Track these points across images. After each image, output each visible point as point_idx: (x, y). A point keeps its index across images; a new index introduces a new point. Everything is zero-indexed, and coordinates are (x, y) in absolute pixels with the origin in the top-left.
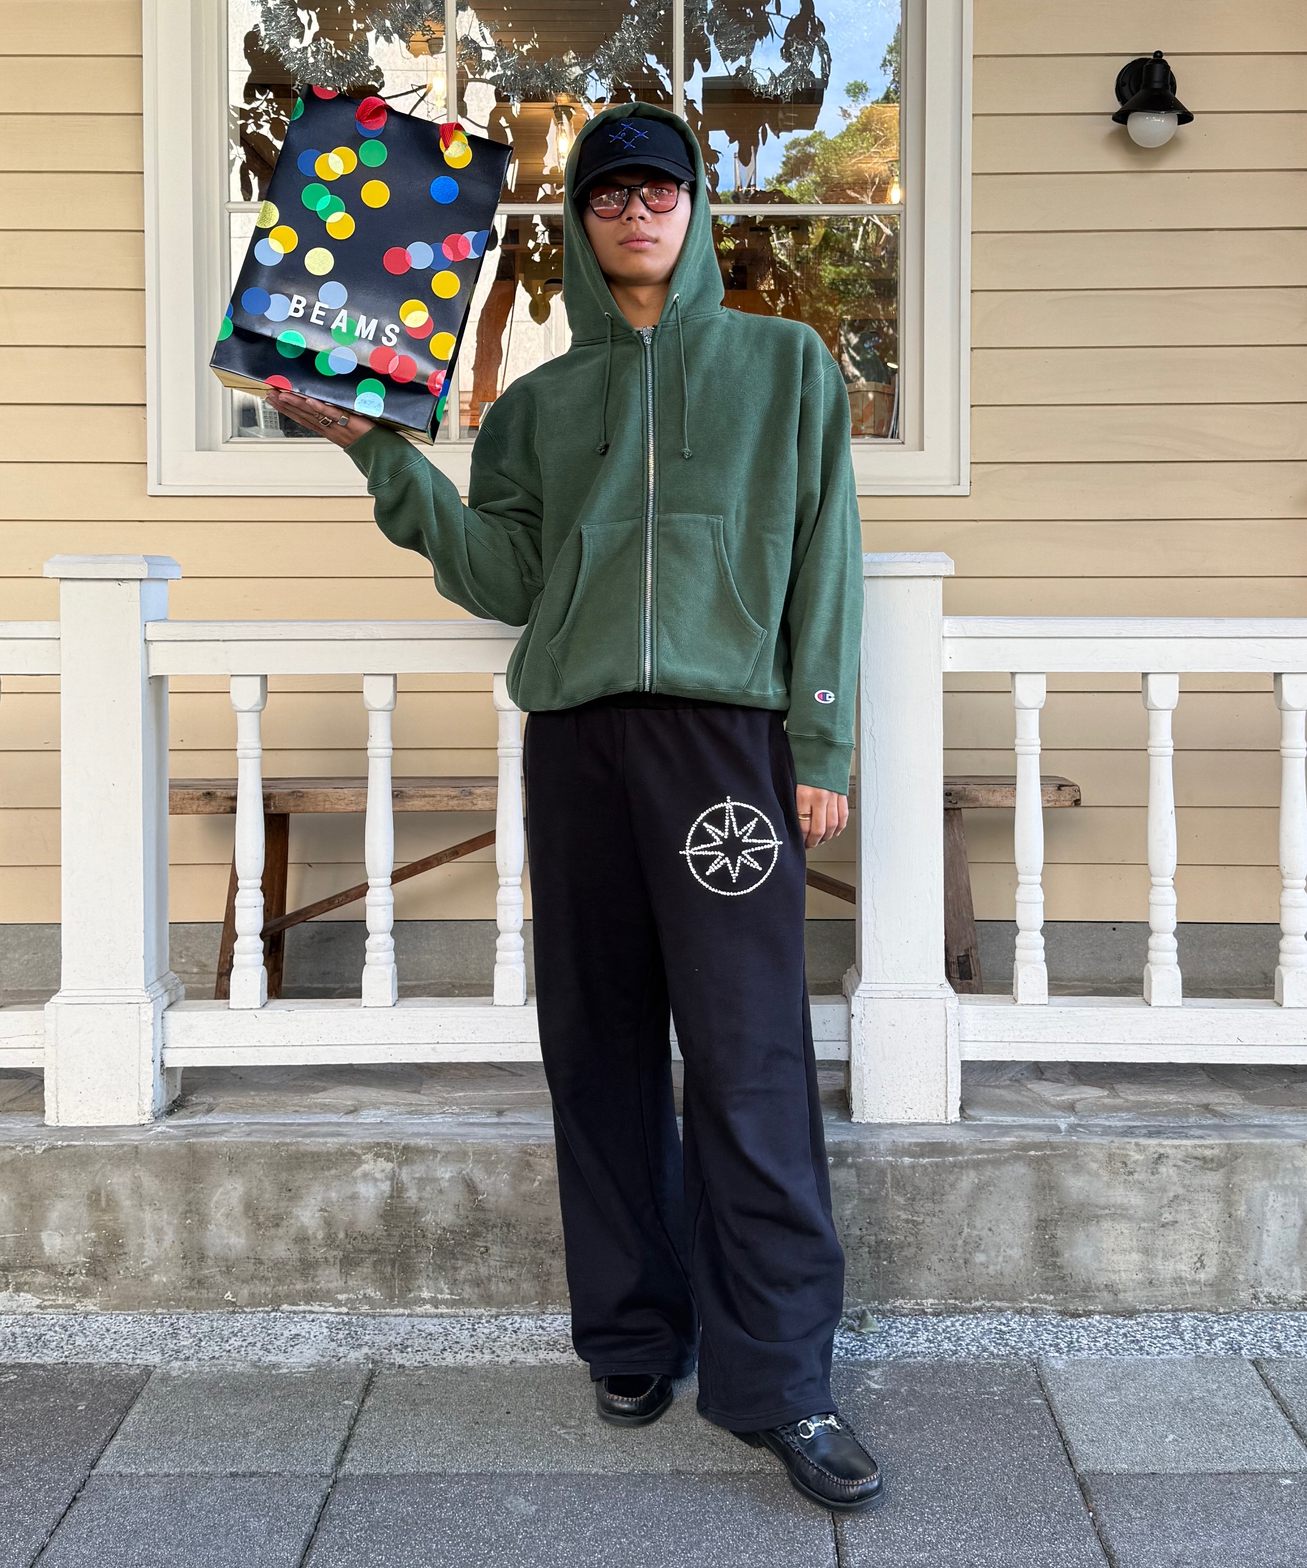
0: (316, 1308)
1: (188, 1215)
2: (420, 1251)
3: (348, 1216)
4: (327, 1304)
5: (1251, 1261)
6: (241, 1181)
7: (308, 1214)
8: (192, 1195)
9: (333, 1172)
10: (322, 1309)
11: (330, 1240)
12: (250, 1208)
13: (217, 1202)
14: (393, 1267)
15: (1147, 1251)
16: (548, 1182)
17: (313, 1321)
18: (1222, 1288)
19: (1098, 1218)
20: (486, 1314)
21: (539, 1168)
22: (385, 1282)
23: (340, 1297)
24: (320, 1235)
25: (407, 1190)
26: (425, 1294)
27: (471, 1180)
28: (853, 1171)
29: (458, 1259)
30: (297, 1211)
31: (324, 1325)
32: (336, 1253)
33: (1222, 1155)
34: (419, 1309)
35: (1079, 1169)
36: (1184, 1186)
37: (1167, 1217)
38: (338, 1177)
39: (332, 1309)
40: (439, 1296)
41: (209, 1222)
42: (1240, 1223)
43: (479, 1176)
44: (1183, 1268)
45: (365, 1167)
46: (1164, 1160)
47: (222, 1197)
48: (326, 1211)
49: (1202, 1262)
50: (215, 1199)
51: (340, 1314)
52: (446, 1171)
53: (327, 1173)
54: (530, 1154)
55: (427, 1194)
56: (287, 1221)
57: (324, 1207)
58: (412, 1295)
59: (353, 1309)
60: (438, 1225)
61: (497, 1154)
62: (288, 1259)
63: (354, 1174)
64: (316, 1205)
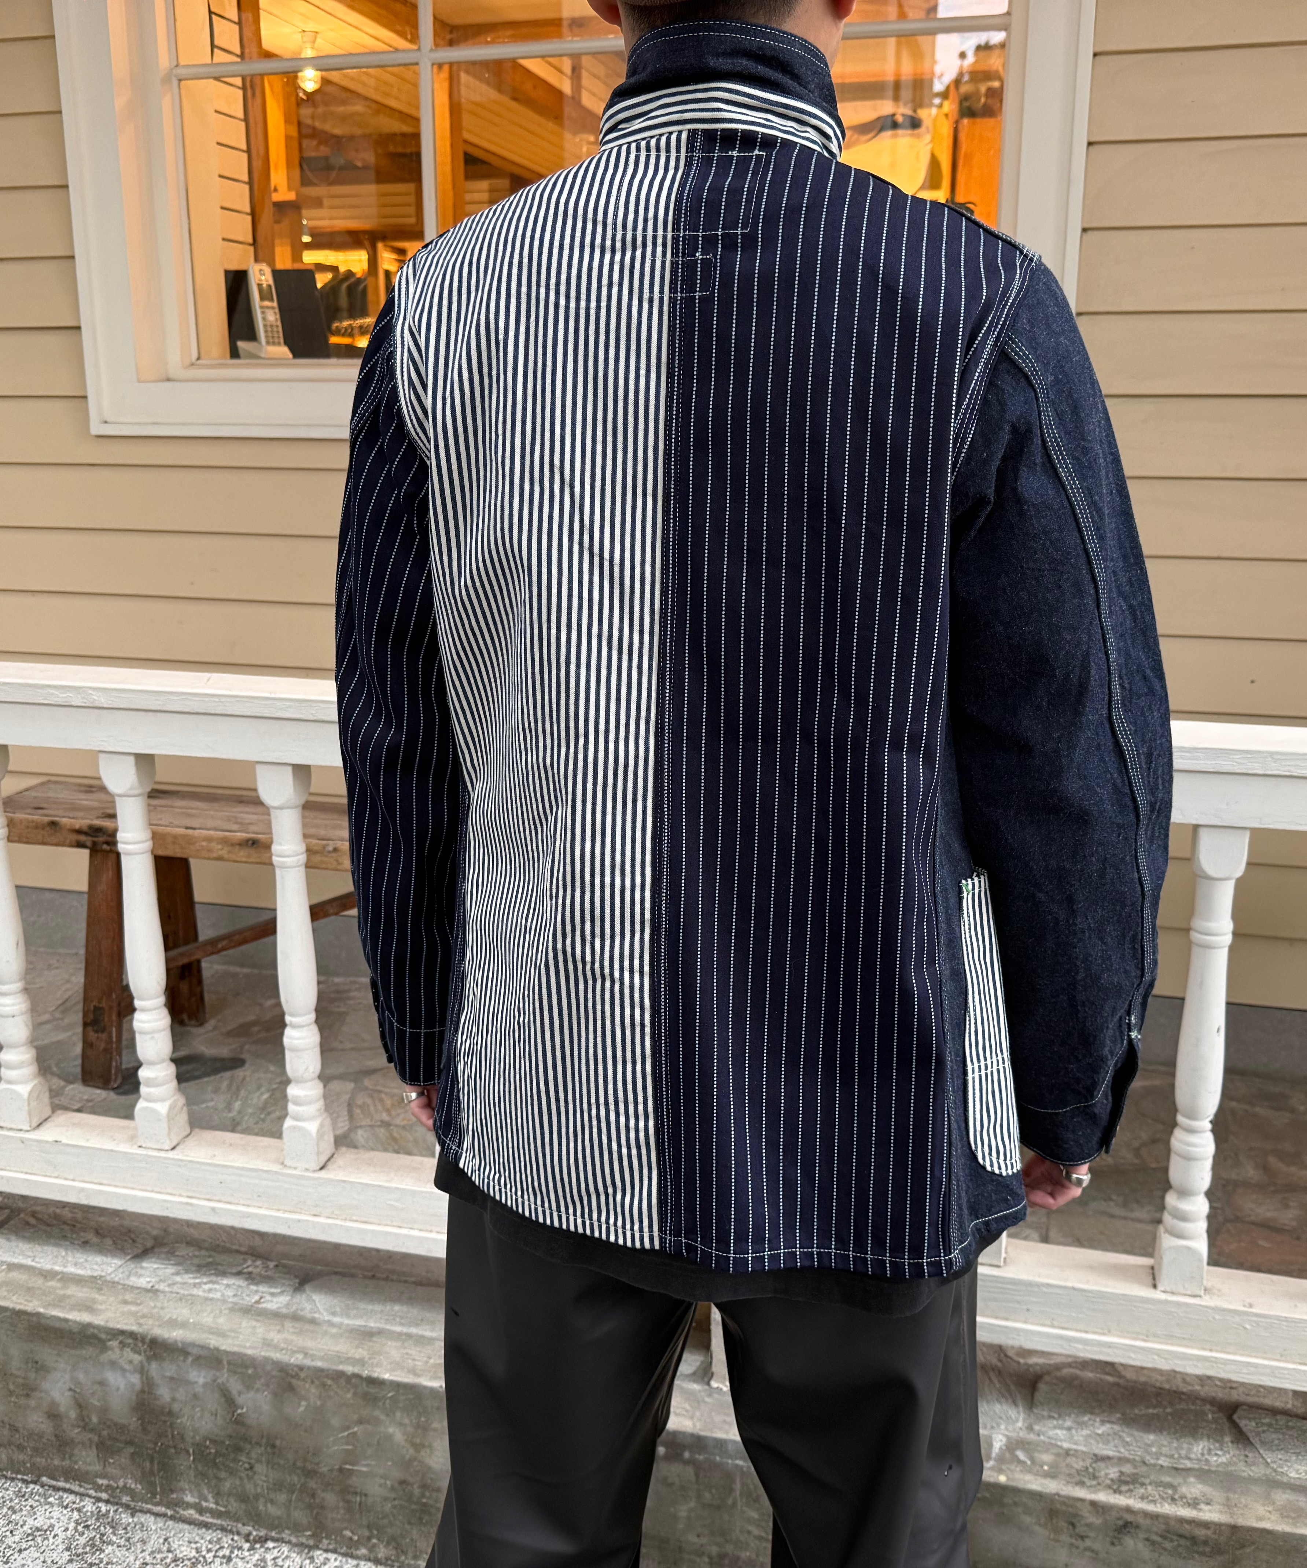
0: (77, 1489)
2: (180, 1453)
3: (99, 1401)
4: (87, 1487)
7: (58, 1390)
9: (78, 1352)
10: (82, 1489)
11: (84, 1423)
14: (152, 1463)
16: (315, 1409)
17: (67, 1505)
21: (303, 1392)
22: (146, 1478)
23: (100, 1481)
24: (72, 1414)
25: (158, 1386)
26: (189, 1499)
27: (227, 1390)
28: (690, 1470)
29: (219, 1469)
30: (45, 1385)
31: (74, 1515)
32: (91, 1436)
34: (182, 1512)
38: (84, 1359)
40: (204, 1504)
43: (235, 1386)
45: (111, 1355)
48: (75, 1391)
51: (100, 1500)
52: (199, 1376)
53: (73, 1352)
54: (294, 1375)
55: (181, 1394)
56: (37, 1394)
57: (73, 1387)
58: (174, 1496)
59: (114, 1497)
60: (196, 1431)
61: (255, 1367)
62: (43, 1432)
63: (101, 1359)
64: (65, 1383)
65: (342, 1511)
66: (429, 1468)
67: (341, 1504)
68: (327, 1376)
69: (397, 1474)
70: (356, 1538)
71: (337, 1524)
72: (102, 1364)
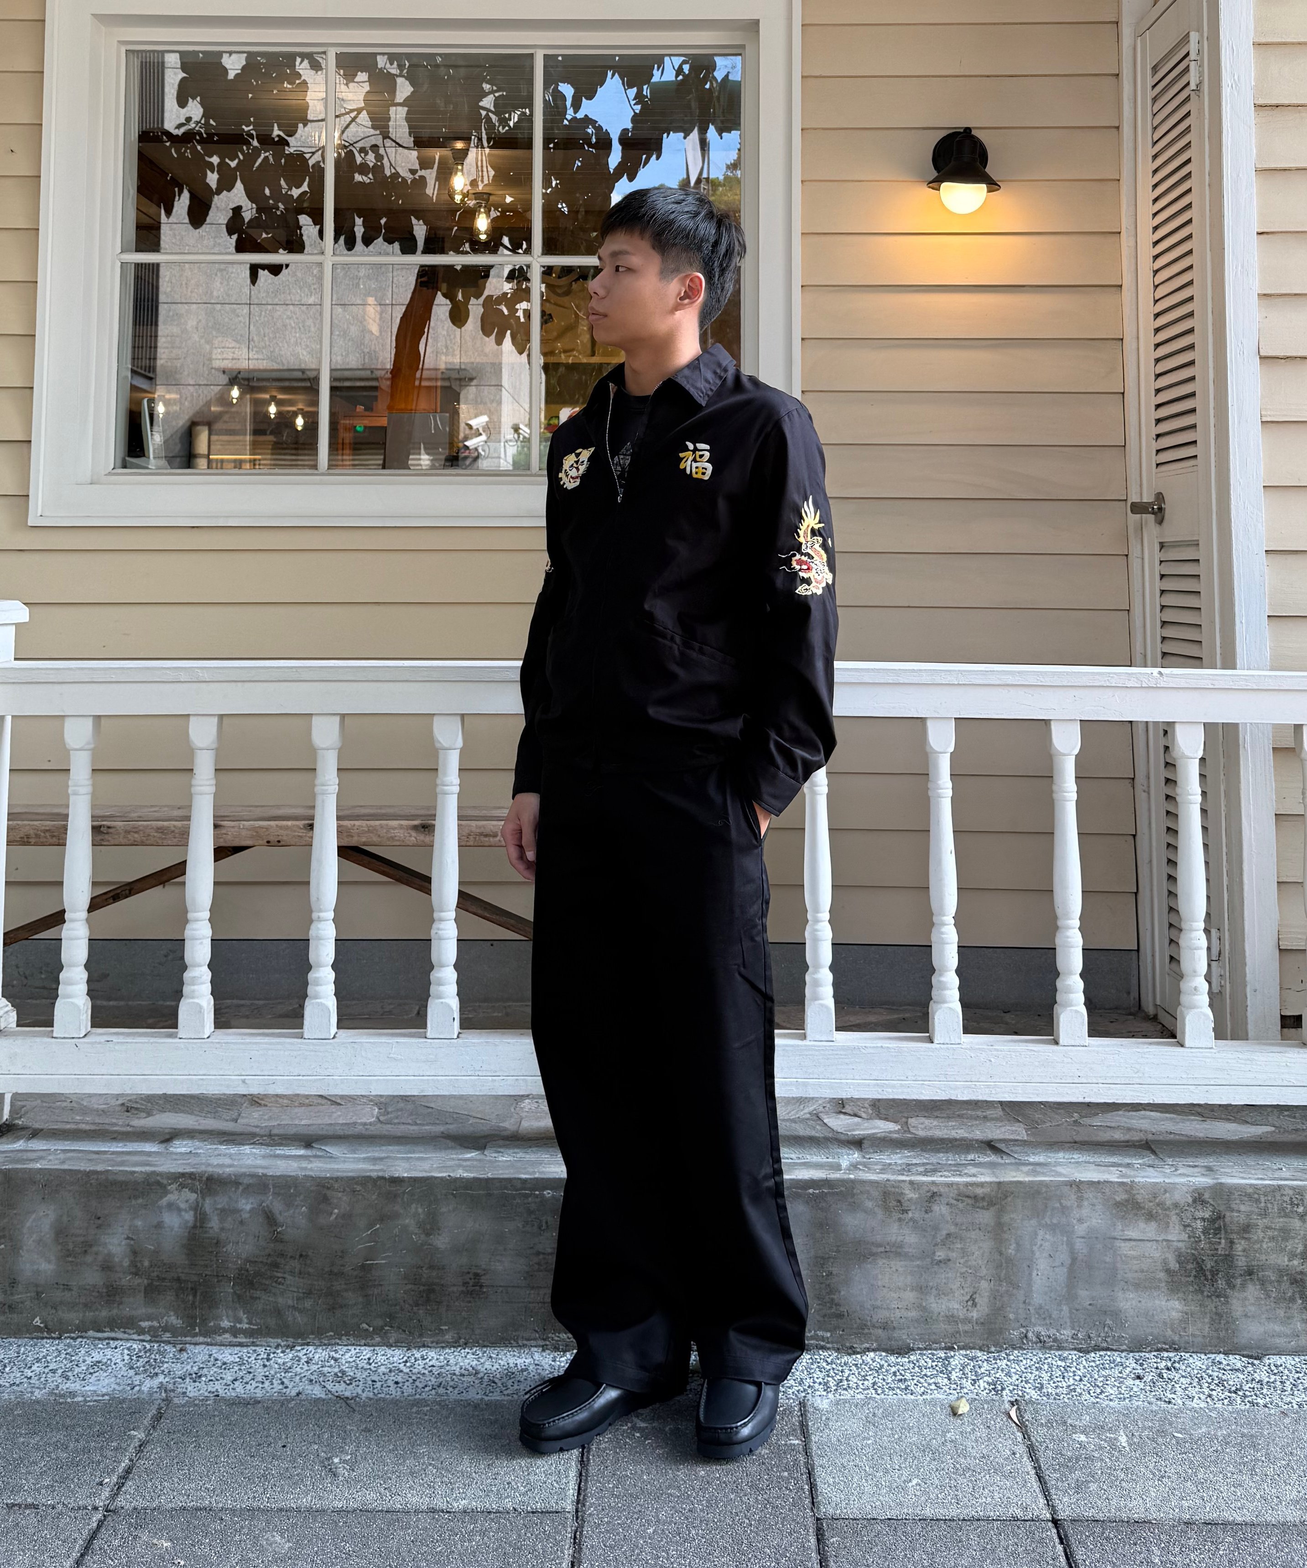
0: (120, 1335)
1: (2, 1240)
2: (222, 1281)
3: (152, 1245)
4: (132, 1332)
5: (1022, 1299)
6: (52, 1207)
7: (115, 1241)
8: (5, 1221)
9: (140, 1201)
10: (126, 1336)
11: (136, 1269)
12: (61, 1234)
13: (29, 1228)
14: (195, 1296)
15: (922, 1289)
16: (344, 1215)
17: (116, 1348)
18: (993, 1326)
19: (874, 1254)
20: (282, 1344)
21: (335, 1201)
22: (187, 1312)
23: (145, 1324)
24: (126, 1263)
25: (210, 1220)
26: (226, 1324)
27: (270, 1212)
29: (256, 1290)
30: (104, 1239)
31: (126, 1352)
32: (140, 1281)
33: (993, 1193)
34: (217, 1337)
35: (855, 1207)
36: (957, 1225)
37: (940, 1254)
38: (144, 1206)
40: (238, 1326)
41: (21, 1248)
42: (1009, 1260)
43: (278, 1207)
44: (956, 1306)
45: (171, 1197)
46: (937, 1198)
47: (34, 1224)
48: (132, 1239)
49: (973, 1300)
50: (28, 1225)
51: (143, 1340)
52: (247, 1203)
53: (134, 1202)
54: (328, 1188)
55: (228, 1225)
56: (95, 1249)
57: (130, 1236)
58: (212, 1324)
59: (156, 1337)
60: (238, 1257)
61: (296, 1187)
62: (95, 1286)
63: (160, 1203)
64: (123, 1234)
65: (360, 1306)
66: (438, 1249)
67: (360, 1299)
68: (357, 1183)
69: (410, 1261)
70: (371, 1329)
71: (356, 1319)
72: (160, 1208)
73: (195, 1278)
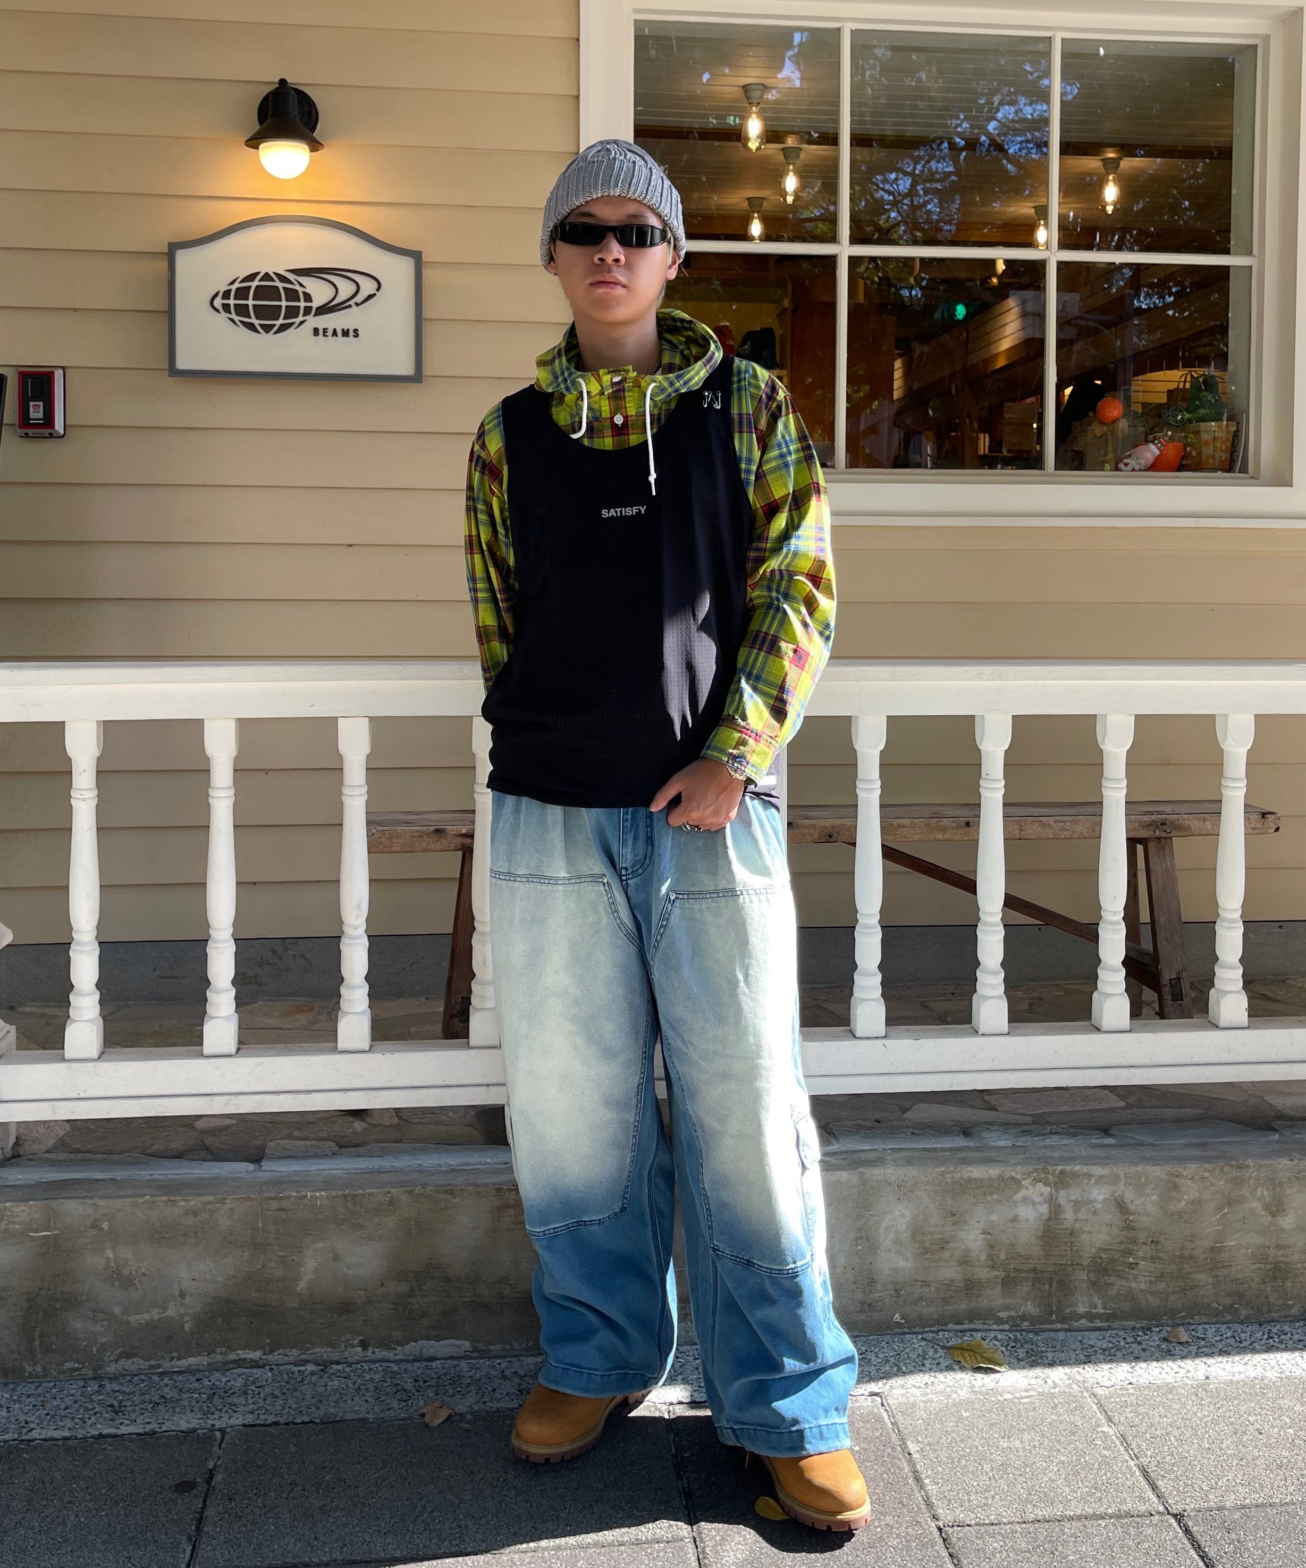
0: (980, 1327)
1: (859, 1242)
2: (1076, 1269)
3: (1008, 1238)
4: (991, 1322)
6: (908, 1207)
7: (972, 1236)
8: (862, 1222)
9: (995, 1196)
10: (985, 1327)
11: (992, 1262)
12: (917, 1231)
13: (886, 1229)
14: (1051, 1285)
16: (1193, 1201)
20: (1138, 1326)
22: (1042, 1301)
23: (1002, 1315)
24: (983, 1257)
25: (1064, 1212)
26: (1080, 1310)
27: (1122, 1201)
29: (1108, 1276)
30: (962, 1235)
32: (998, 1273)
34: (1075, 1323)
38: (1000, 1202)
39: (995, 1327)
40: (1094, 1311)
41: (878, 1248)
43: (1129, 1195)
45: (1025, 1192)
47: (890, 1223)
48: (989, 1233)
50: (884, 1225)
51: (1004, 1331)
52: (1101, 1194)
53: (988, 1198)
54: (1178, 1176)
55: (1082, 1215)
56: (951, 1245)
57: (986, 1230)
58: (1068, 1310)
59: (1016, 1326)
60: (1092, 1246)
61: (1146, 1176)
62: (953, 1281)
63: (1015, 1198)
64: (978, 1229)
65: (1210, 1287)
66: (1283, 1230)
67: (1211, 1280)
68: (1205, 1171)
69: (1257, 1240)
70: (1221, 1308)
71: (1206, 1300)
72: (1015, 1202)
73: (1051, 1268)
